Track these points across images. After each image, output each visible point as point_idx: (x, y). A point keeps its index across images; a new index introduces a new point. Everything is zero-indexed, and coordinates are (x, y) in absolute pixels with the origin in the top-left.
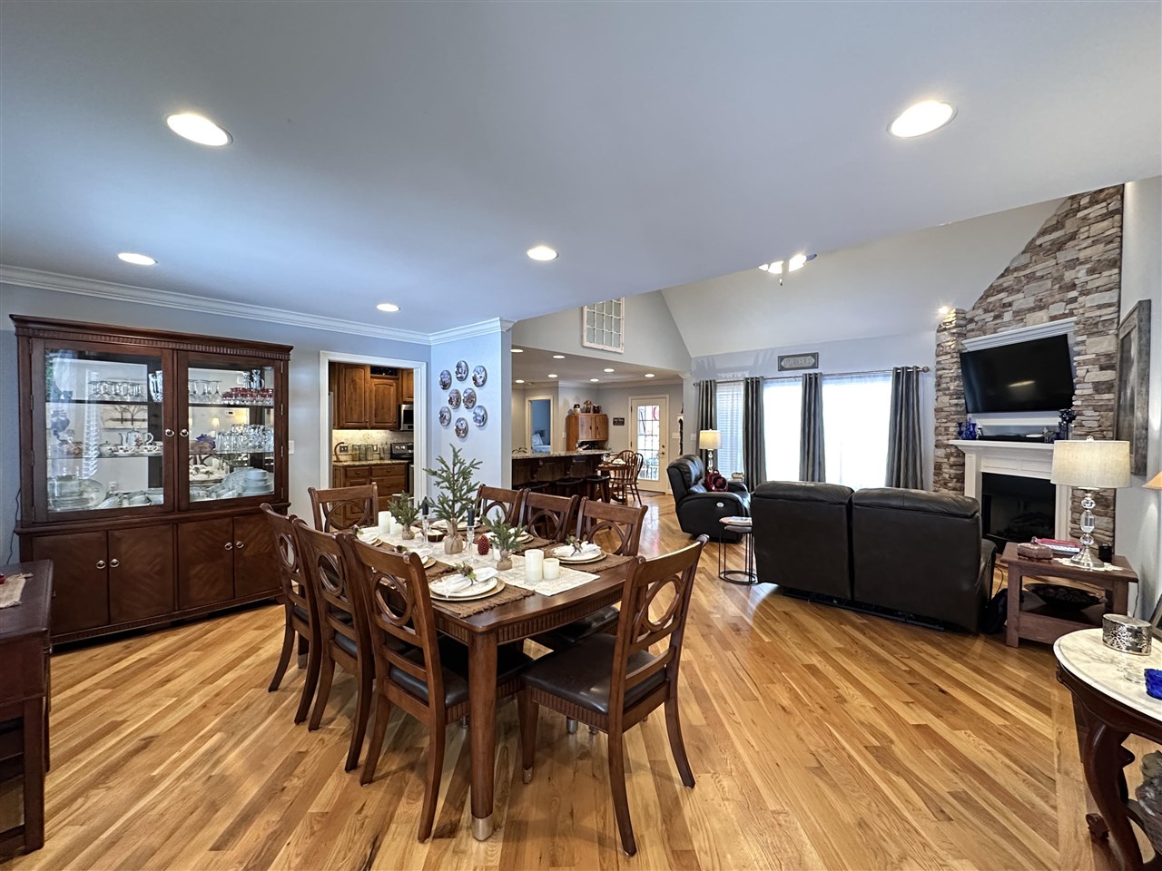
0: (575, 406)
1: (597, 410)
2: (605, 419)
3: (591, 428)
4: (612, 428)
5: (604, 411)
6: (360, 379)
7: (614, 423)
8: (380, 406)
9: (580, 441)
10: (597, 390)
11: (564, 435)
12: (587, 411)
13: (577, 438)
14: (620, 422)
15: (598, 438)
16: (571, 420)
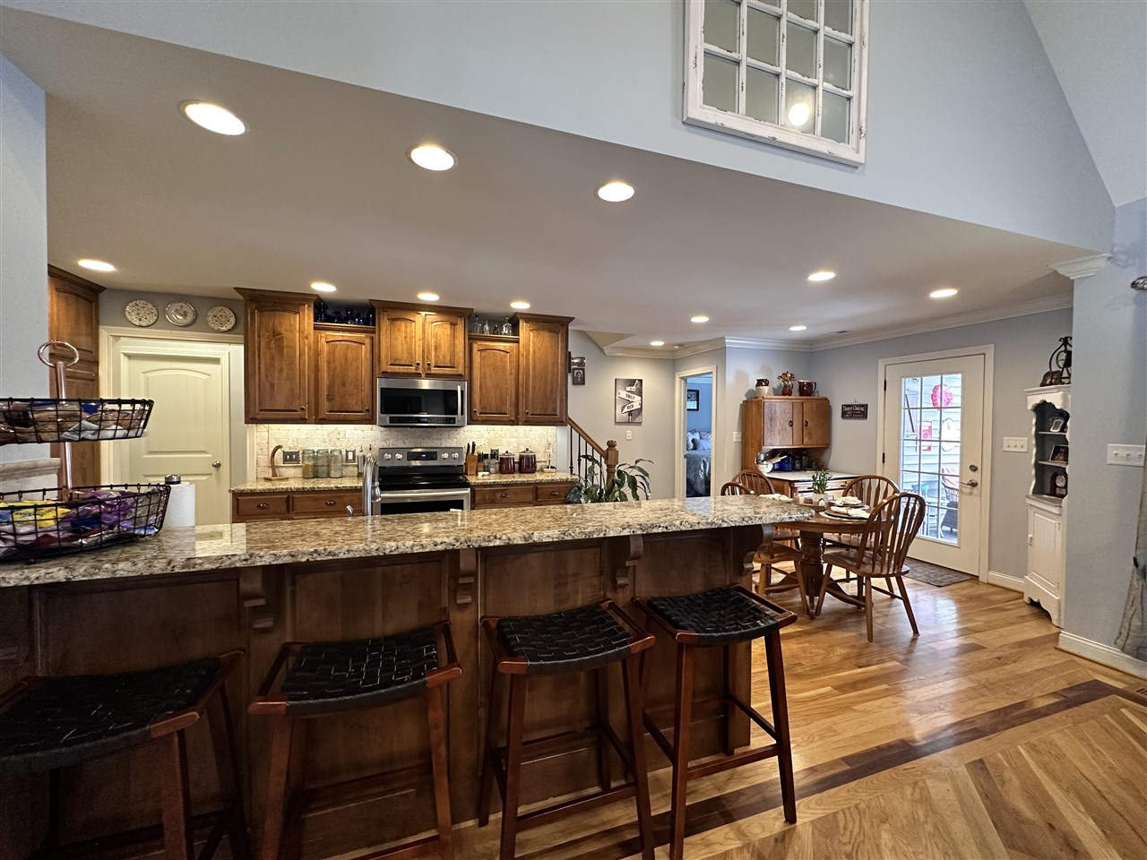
0: (760, 383)
1: (806, 390)
2: (824, 409)
3: (791, 423)
4: (840, 426)
5: (821, 392)
6: (292, 331)
7: (844, 415)
8: (338, 381)
9: (767, 448)
10: (809, 351)
11: (735, 436)
12: (786, 391)
13: (761, 443)
14: (857, 412)
15: (807, 443)
16: (751, 410)
